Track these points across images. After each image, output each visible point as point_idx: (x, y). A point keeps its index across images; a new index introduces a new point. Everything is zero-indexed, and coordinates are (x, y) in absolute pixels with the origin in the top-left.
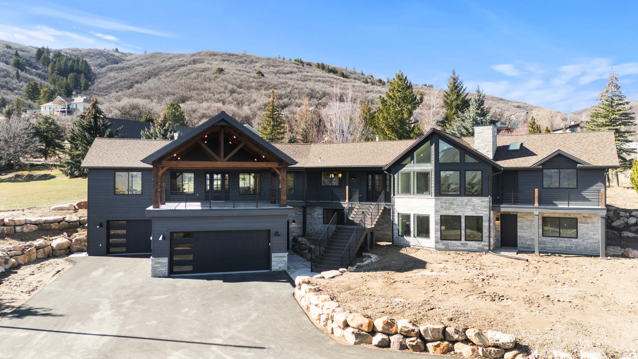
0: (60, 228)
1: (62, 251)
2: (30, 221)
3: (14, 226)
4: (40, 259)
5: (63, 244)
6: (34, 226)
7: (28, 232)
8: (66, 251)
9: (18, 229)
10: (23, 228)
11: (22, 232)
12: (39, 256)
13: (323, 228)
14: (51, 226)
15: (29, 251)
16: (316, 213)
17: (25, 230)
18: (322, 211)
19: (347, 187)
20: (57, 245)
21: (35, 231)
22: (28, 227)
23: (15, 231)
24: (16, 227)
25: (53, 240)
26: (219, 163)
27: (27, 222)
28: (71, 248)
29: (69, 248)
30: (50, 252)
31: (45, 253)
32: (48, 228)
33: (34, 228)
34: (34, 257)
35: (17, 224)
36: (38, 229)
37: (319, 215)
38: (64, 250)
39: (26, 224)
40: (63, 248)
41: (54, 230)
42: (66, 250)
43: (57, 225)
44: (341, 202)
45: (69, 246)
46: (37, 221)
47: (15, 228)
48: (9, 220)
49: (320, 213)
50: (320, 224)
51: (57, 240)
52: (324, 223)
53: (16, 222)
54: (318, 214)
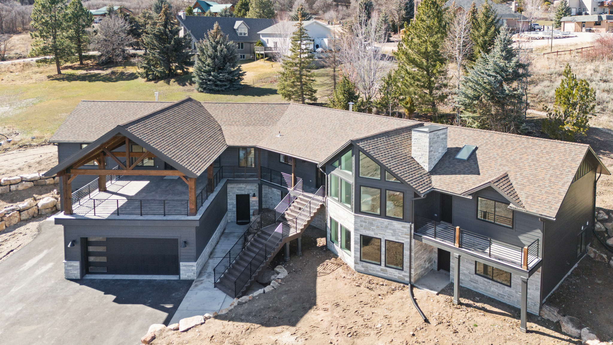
0: (56, 182)
1: (47, 210)
2: (26, 178)
3: (10, 185)
4: (24, 220)
5: (47, 204)
6: (29, 183)
7: (23, 190)
8: (52, 209)
9: (13, 188)
10: (18, 186)
11: (17, 190)
12: (22, 218)
14: (45, 182)
15: (10, 216)
17: (20, 187)
20: (42, 206)
21: (31, 188)
22: (23, 185)
23: (10, 191)
24: (11, 186)
25: (40, 199)
26: (125, 171)
27: (24, 179)
28: (57, 206)
29: (55, 206)
30: (34, 213)
31: (29, 214)
32: (44, 183)
33: (30, 184)
34: (15, 220)
35: (12, 183)
36: (34, 185)
38: (50, 209)
39: (22, 181)
40: (47, 207)
41: (49, 185)
42: (52, 208)
43: (51, 181)
45: (55, 204)
46: (32, 178)
47: (10, 187)
48: (4, 181)
51: (44, 199)
53: (11, 181)
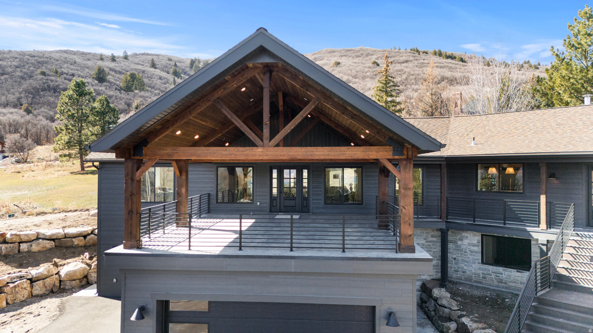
0: (88, 244)
1: (74, 282)
2: (44, 234)
3: (19, 243)
4: (37, 296)
5: (75, 272)
6: (48, 242)
7: (39, 252)
8: (81, 282)
9: (24, 247)
10: (31, 246)
11: (29, 252)
12: (35, 292)
13: (481, 272)
14: (73, 241)
15: (15, 287)
16: (466, 242)
17: (35, 248)
18: (480, 238)
19: (543, 199)
20: (66, 274)
21: (50, 249)
22: (39, 244)
23: (19, 251)
24: (21, 244)
25: (64, 265)
26: (260, 150)
27: (40, 236)
28: (89, 277)
29: (86, 277)
30: (54, 285)
31: (46, 287)
32: (69, 244)
33: (49, 244)
34: (24, 294)
35: (23, 240)
36: (56, 246)
37: (474, 245)
38: (78, 281)
39: (38, 238)
40: (75, 278)
41: (77, 246)
42: (81, 280)
43: (81, 241)
44: (529, 229)
45: (85, 274)
46: (53, 235)
47: (20, 246)
48: (11, 235)
49: (475, 242)
50: (475, 263)
51: (70, 265)
52: (483, 262)
53: (22, 237)
54: (469, 244)
